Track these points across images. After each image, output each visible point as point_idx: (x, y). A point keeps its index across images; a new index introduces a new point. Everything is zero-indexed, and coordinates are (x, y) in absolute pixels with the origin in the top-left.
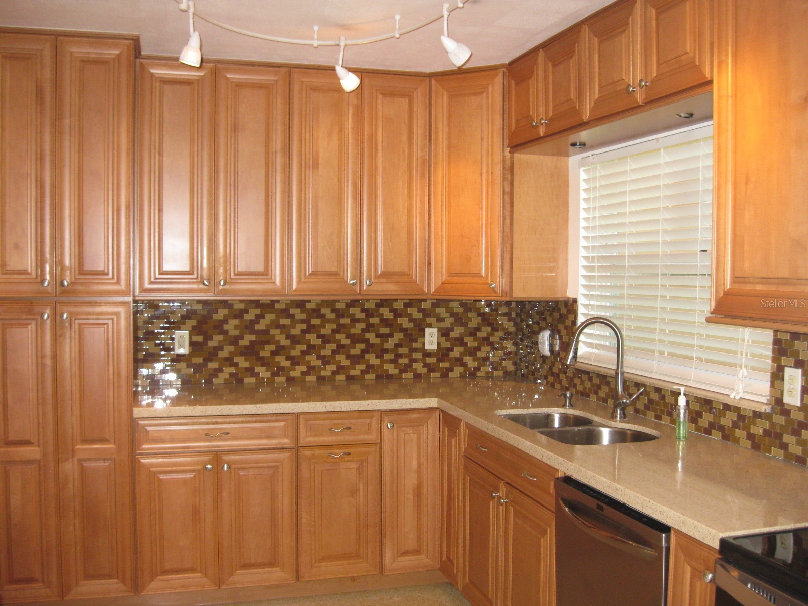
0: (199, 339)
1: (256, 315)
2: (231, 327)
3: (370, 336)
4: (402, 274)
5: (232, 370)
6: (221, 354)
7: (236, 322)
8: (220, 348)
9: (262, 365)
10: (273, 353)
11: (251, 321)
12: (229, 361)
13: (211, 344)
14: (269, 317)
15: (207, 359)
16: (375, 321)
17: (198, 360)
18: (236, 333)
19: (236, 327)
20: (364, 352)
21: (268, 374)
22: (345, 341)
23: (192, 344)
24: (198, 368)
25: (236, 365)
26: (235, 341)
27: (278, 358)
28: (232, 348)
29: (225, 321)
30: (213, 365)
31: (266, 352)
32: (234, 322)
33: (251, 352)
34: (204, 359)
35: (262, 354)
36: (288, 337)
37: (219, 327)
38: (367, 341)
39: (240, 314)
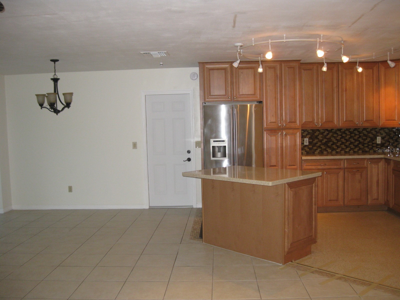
0: (311, 140)
1: (327, 134)
2: (320, 137)
3: (360, 139)
4: (372, 120)
5: (320, 149)
6: (317, 145)
7: (321, 135)
8: (317, 143)
9: (329, 148)
10: (332, 145)
11: (326, 135)
12: (319, 147)
13: (314, 142)
14: (331, 134)
15: (313, 146)
16: (362, 135)
17: (311, 147)
18: (322, 139)
19: (321, 137)
20: (358, 144)
21: (330, 151)
22: (353, 141)
23: (309, 142)
24: (310, 149)
25: (321, 148)
26: (321, 141)
27: (333, 146)
28: (320, 143)
29: (318, 135)
30: (315, 148)
31: (330, 144)
32: (321, 136)
33: (326, 144)
34: (312, 146)
35: (329, 145)
36: (336, 140)
37: (316, 137)
38: (359, 141)
39: (322, 133)
